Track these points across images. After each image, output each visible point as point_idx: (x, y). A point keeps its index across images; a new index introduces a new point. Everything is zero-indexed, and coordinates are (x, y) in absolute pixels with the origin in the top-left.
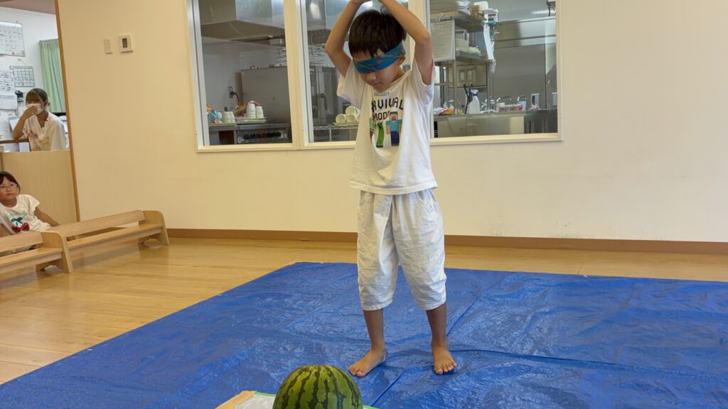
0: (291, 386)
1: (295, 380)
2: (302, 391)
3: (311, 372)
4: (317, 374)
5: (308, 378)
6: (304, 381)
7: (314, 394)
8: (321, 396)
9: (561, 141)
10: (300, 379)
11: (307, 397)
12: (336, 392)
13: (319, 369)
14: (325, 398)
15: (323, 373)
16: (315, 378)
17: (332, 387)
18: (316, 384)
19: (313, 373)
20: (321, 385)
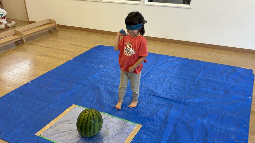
0: (81, 117)
1: (82, 115)
2: (84, 119)
3: (87, 113)
4: (89, 114)
5: (86, 115)
6: (85, 116)
7: (87, 121)
8: (89, 121)
9: (191, 9)
10: (84, 115)
11: (85, 121)
12: (94, 120)
13: (90, 112)
14: (90, 122)
15: (91, 114)
16: (88, 115)
17: (92, 118)
18: (88, 118)
19: (88, 114)
20: (89, 118)
